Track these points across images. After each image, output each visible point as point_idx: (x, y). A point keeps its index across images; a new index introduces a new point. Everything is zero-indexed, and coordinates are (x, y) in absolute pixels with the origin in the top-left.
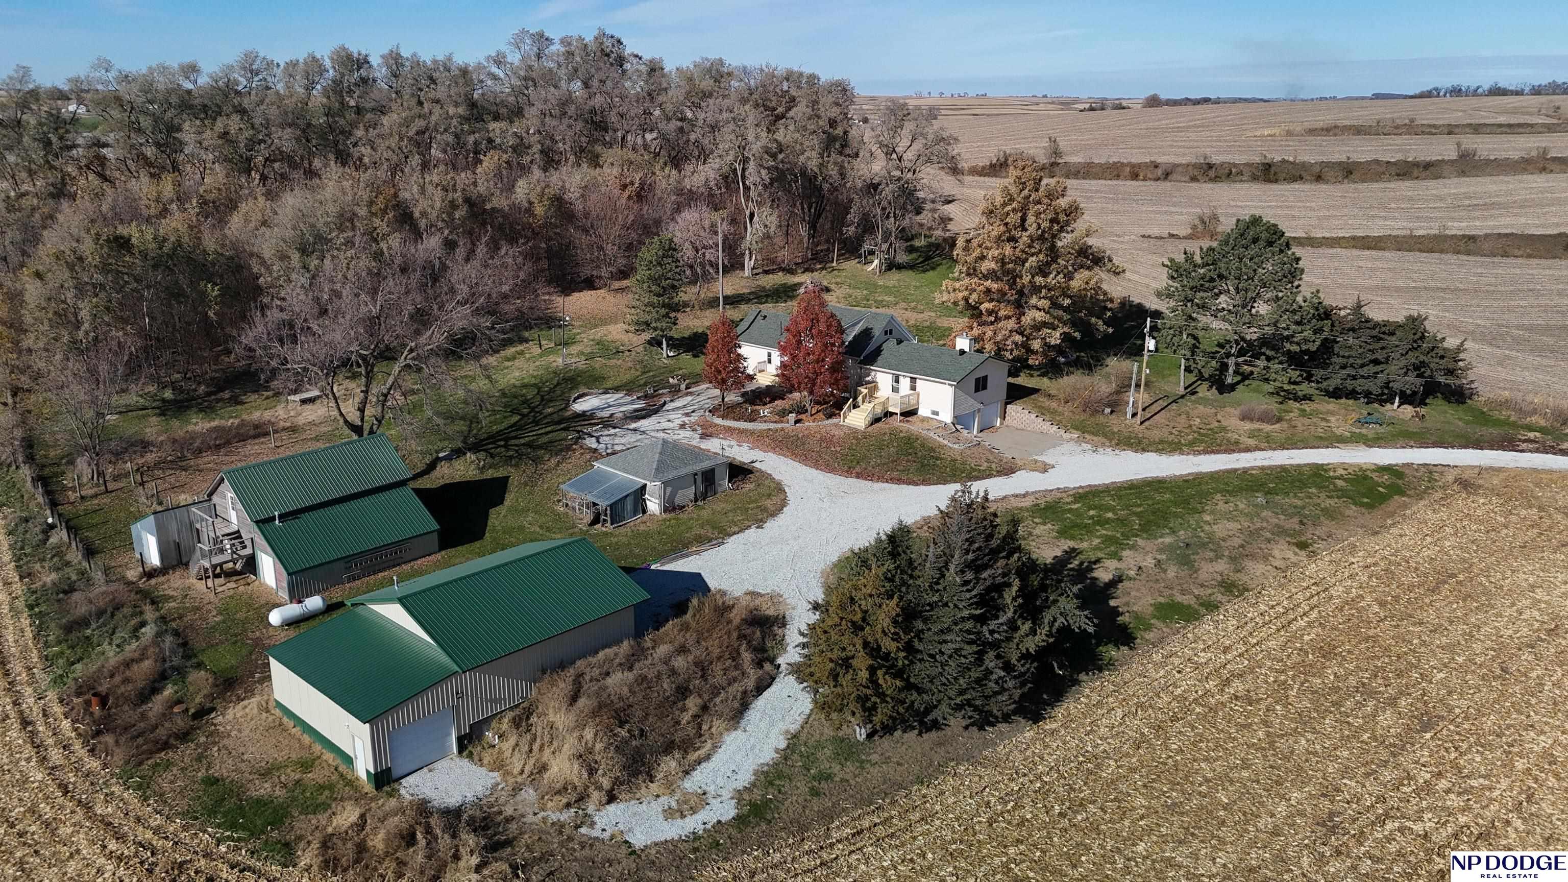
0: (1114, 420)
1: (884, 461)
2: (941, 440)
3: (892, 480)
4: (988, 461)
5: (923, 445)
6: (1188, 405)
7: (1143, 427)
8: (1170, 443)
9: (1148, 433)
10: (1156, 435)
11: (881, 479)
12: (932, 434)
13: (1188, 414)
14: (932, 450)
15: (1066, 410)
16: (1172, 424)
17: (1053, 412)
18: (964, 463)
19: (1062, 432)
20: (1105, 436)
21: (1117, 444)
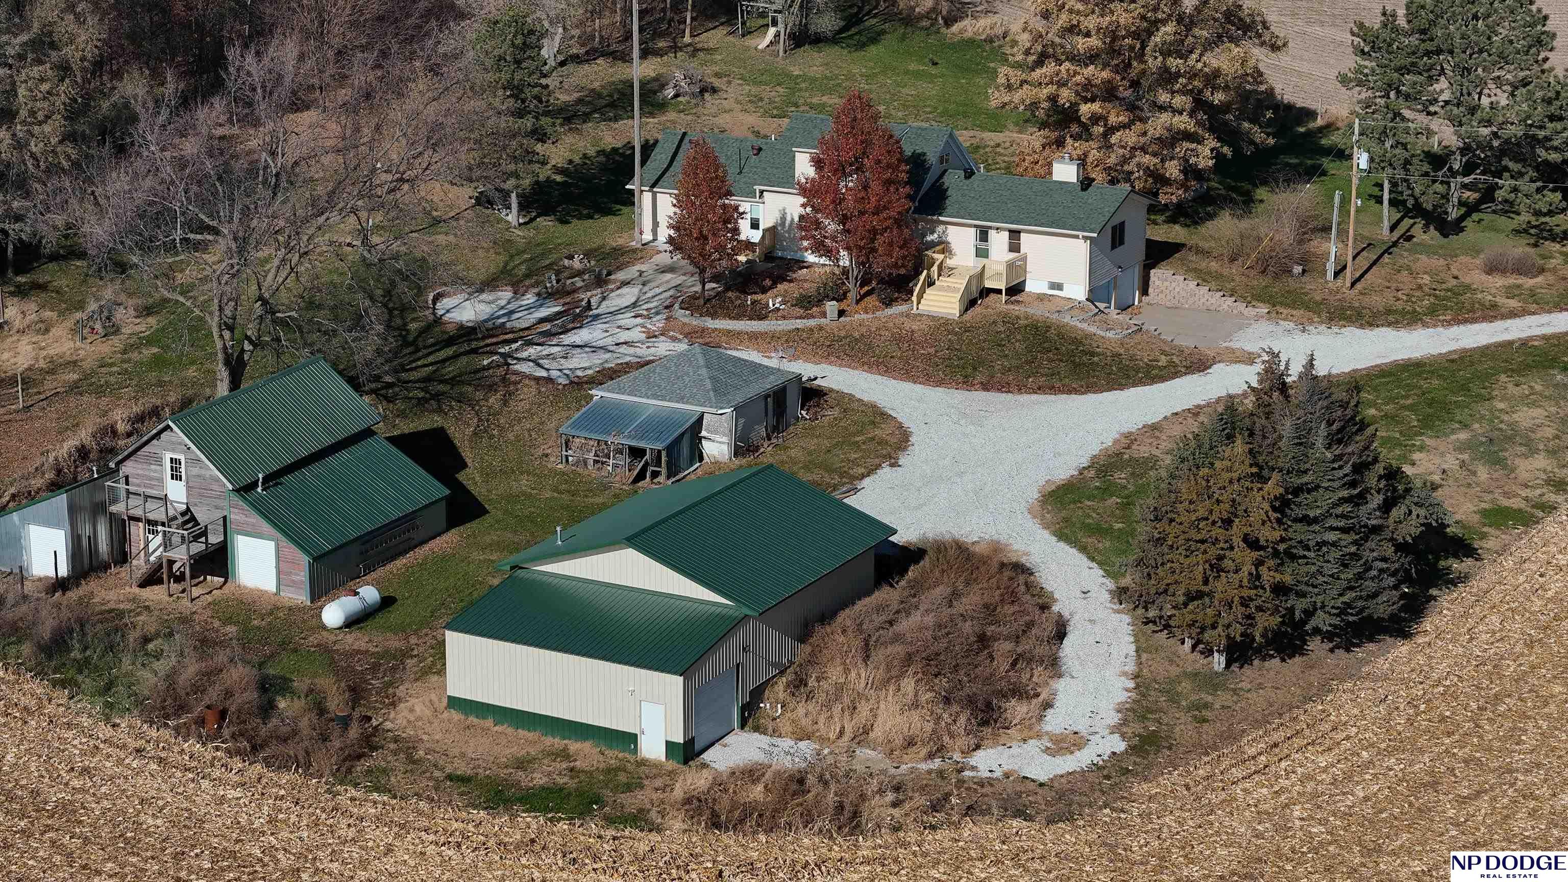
0: (1310, 284)
1: (1015, 362)
2: (1084, 326)
3: (1040, 390)
4: (1163, 352)
5: (1061, 335)
6: (1403, 255)
7: (1355, 291)
8: (1403, 313)
9: (1366, 300)
10: (1377, 301)
11: (1021, 388)
12: (1067, 319)
13: (1409, 268)
14: (1077, 342)
15: (1234, 270)
16: (1394, 285)
17: (1218, 277)
18: (1132, 358)
19: (1241, 306)
20: (1308, 309)
21: (1331, 319)
